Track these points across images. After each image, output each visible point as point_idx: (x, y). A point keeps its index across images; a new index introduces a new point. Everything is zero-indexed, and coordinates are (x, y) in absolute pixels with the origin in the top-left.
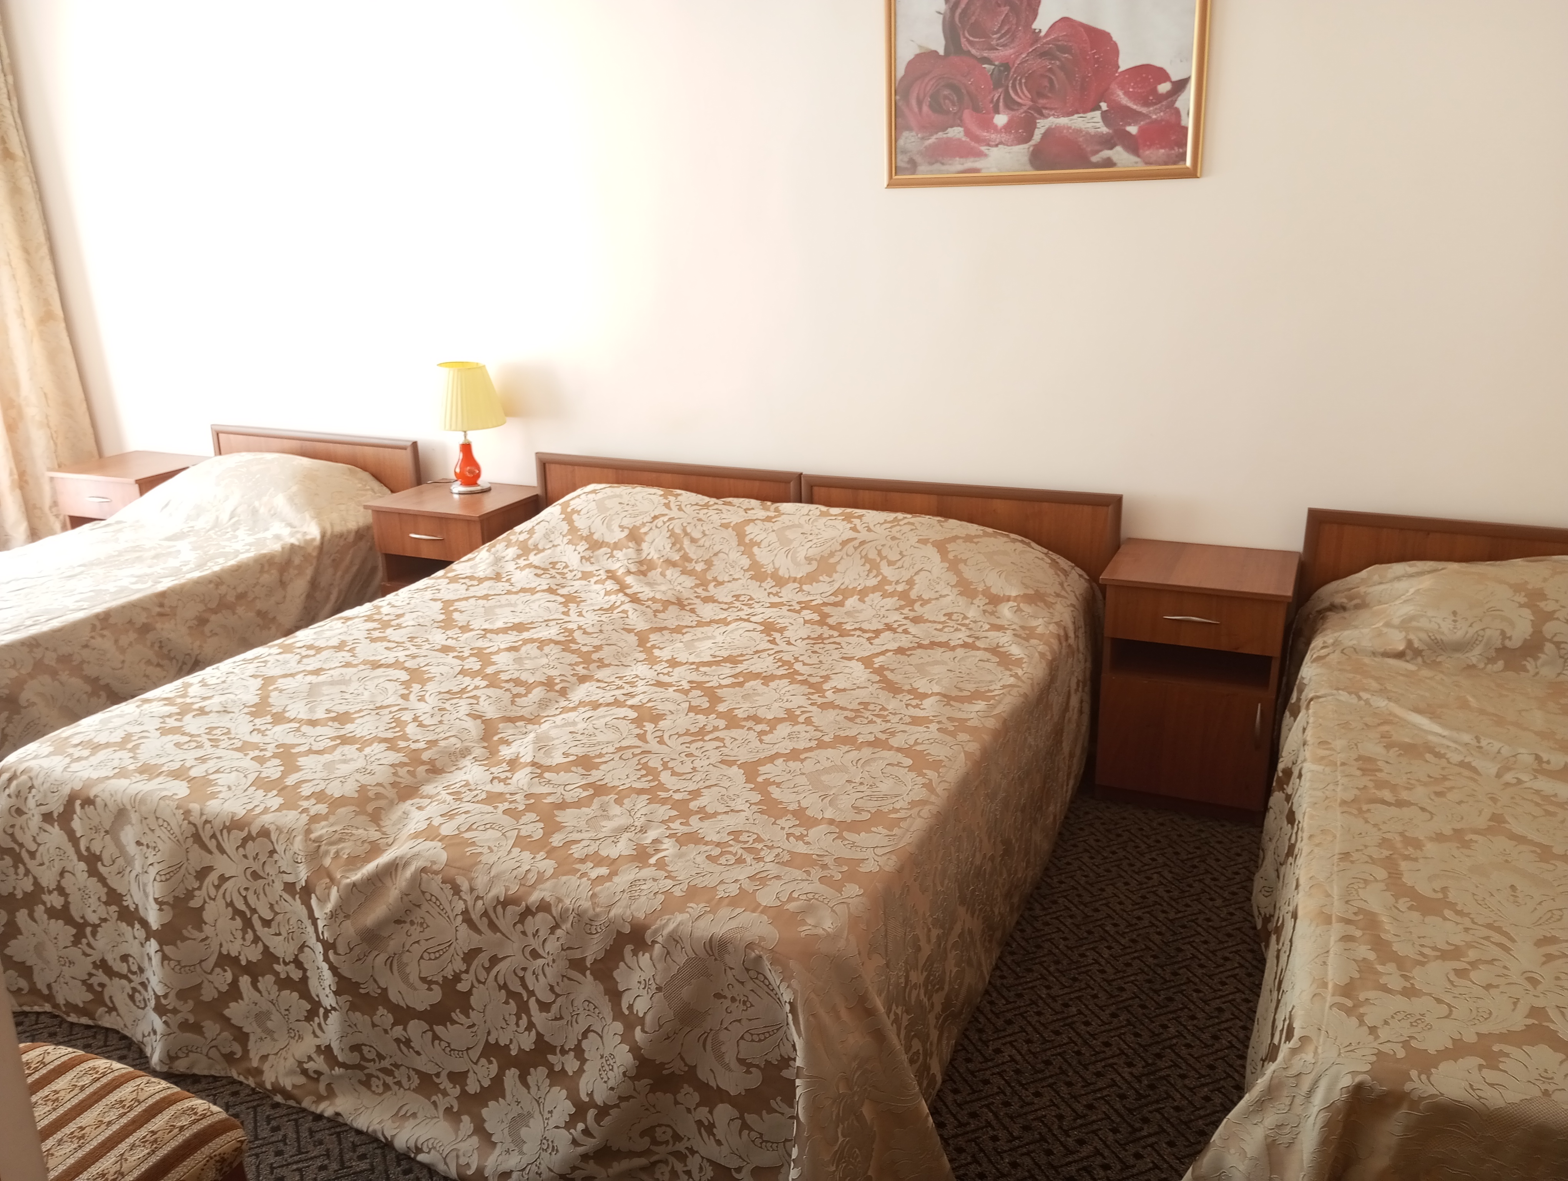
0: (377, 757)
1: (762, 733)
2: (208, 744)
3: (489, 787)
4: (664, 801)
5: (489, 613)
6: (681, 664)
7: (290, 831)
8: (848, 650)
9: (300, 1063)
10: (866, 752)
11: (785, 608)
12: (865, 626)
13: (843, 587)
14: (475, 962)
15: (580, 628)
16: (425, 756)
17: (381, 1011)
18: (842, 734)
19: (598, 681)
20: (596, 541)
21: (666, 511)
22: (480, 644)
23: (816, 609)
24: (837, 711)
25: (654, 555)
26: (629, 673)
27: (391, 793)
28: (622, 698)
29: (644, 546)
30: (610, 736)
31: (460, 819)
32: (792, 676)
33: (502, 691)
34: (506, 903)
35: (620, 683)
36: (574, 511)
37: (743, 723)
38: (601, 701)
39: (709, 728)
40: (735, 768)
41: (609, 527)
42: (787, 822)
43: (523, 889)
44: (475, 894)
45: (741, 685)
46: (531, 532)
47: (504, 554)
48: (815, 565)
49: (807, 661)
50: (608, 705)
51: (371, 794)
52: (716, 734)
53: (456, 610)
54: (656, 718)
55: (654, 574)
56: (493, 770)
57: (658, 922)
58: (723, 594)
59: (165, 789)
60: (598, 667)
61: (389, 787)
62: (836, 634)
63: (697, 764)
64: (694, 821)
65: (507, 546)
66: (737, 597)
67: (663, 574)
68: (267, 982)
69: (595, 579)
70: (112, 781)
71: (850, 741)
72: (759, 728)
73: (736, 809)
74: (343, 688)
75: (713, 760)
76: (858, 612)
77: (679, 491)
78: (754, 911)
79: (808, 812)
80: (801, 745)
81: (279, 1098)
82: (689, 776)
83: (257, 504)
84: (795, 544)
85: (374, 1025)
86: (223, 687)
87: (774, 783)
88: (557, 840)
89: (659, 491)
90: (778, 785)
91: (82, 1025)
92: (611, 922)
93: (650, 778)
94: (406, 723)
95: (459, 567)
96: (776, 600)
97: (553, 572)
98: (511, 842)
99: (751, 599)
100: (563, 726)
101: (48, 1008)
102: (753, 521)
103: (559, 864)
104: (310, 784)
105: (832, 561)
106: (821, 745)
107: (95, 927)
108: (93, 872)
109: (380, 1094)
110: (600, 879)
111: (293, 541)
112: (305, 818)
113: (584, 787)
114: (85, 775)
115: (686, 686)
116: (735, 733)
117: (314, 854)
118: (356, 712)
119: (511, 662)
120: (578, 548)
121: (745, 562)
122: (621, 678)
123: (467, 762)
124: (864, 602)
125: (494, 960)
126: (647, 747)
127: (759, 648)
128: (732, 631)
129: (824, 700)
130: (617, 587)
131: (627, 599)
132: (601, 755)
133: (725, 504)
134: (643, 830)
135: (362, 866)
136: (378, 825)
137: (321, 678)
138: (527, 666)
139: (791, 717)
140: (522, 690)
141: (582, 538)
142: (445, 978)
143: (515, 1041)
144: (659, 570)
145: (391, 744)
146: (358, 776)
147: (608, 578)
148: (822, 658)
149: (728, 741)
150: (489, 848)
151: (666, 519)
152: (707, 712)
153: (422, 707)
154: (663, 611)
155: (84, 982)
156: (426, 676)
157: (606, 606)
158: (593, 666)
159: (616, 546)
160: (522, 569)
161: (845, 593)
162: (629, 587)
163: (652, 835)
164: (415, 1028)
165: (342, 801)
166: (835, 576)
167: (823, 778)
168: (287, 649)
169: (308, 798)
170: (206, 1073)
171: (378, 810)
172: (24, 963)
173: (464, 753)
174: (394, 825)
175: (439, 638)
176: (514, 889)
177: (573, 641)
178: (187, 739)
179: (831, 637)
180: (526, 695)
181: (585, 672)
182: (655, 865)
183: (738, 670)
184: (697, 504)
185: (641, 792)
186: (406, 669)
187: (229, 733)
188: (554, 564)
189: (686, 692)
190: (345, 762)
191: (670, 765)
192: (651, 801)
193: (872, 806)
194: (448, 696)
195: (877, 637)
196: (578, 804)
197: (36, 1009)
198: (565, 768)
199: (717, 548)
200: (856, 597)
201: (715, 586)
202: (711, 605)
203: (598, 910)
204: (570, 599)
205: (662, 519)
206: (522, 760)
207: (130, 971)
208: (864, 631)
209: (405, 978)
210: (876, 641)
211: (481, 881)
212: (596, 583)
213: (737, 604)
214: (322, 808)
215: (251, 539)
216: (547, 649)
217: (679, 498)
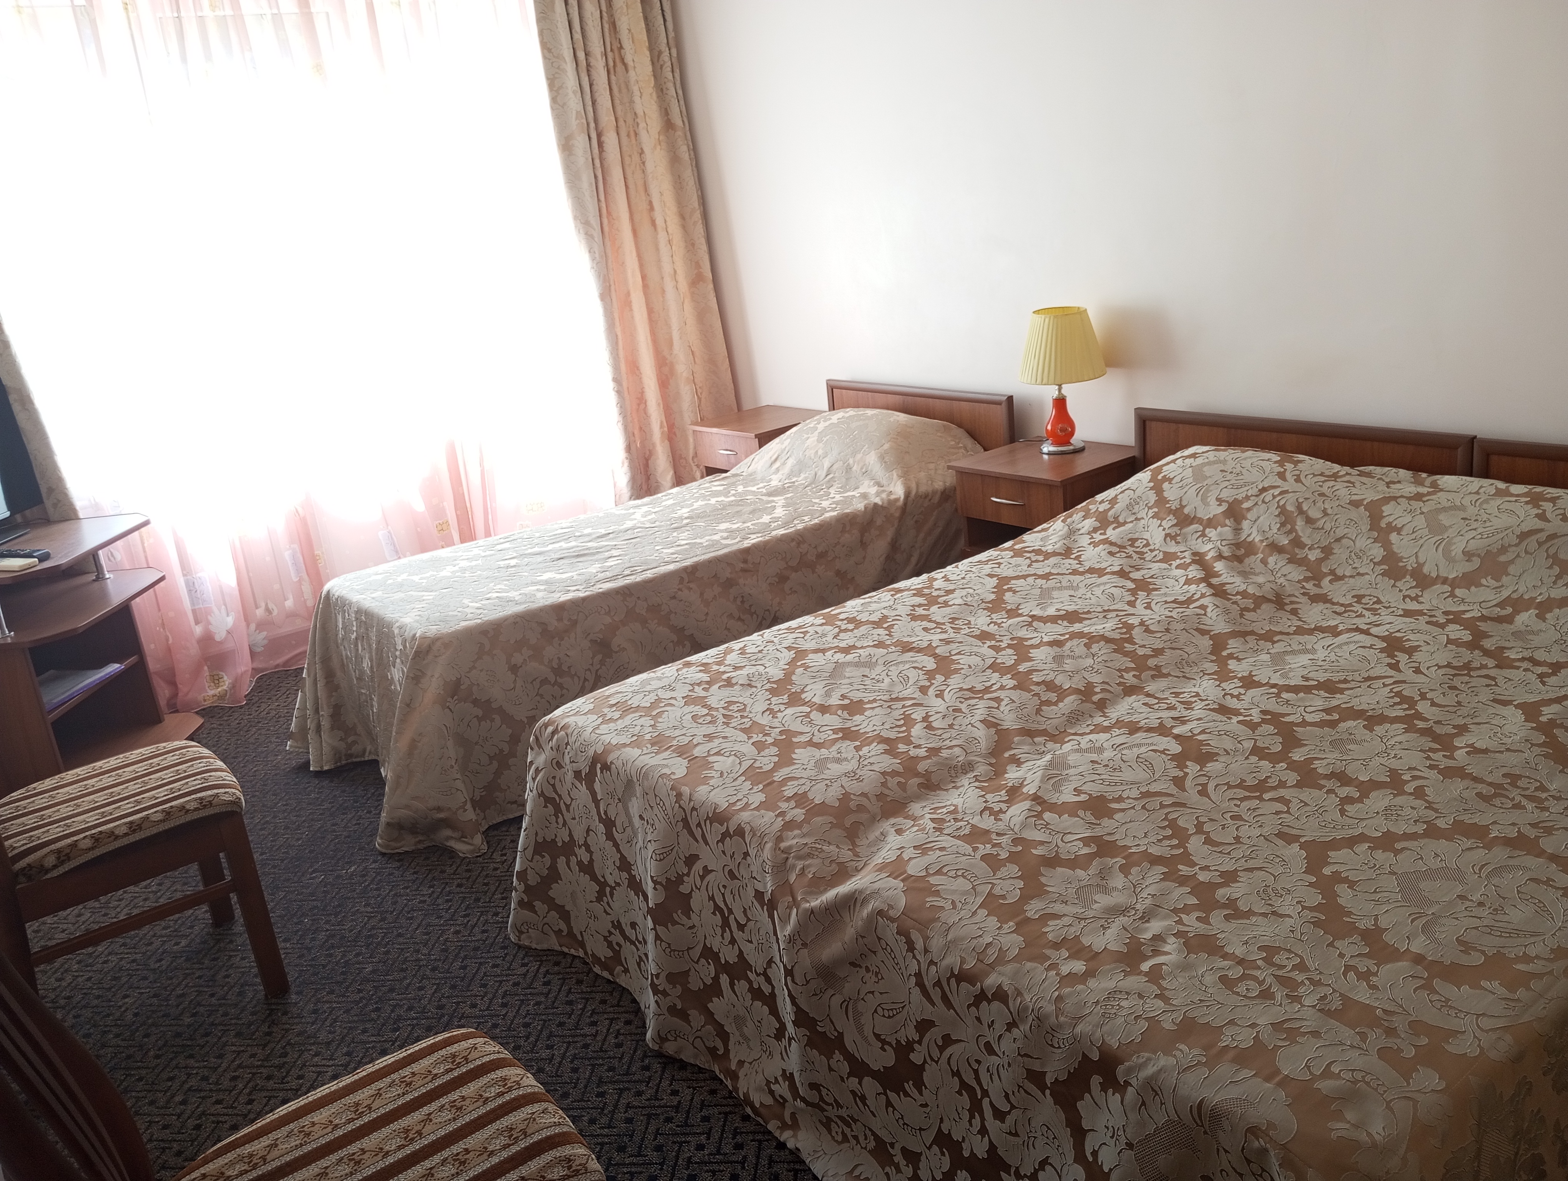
0: (871, 760)
1: (1347, 800)
2: (721, 719)
3: (977, 820)
4: (1183, 881)
5: (1045, 596)
6: (1259, 685)
7: (763, 836)
8: (1505, 690)
9: (768, 1083)
10: (1500, 854)
11: (1423, 619)
12: (1540, 656)
13: (1515, 596)
14: (928, 1035)
15: (1142, 623)
16: (922, 767)
17: (837, 1056)
18: (1467, 819)
19: (1148, 695)
20: (1187, 516)
21: (1279, 482)
22: (1023, 633)
23: (1469, 625)
24: (1467, 782)
25: (1256, 537)
26: (1189, 689)
27: (874, 807)
28: (1169, 723)
29: (1245, 524)
30: (1141, 775)
31: (932, 856)
32: (1409, 721)
33: (1028, 695)
34: (962, 977)
35: (1173, 701)
36: (1166, 479)
37: (1322, 782)
38: (1142, 723)
39: (1273, 782)
40: (1296, 847)
41: (1204, 500)
42: (1350, 947)
43: (980, 965)
44: (929, 957)
45: (1333, 724)
46: (1113, 501)
47: (1080, 526)
48: (1476, 562)
49: (1439, 700)
50: (1150, 730)
51: (852, 805)
52: (1282, 792)
53: (1009, 590)
54: (1205, 758)
55: (1254, 561)
56: (989, 797)
57: (1134, 1058)
58: (1339, 593)
59: (666, 766)
60: (1153, 677)
61: (873, 799)
62: (1491, 663)
63: (1245, 831)
64: (1217, 917)
65: (1085, 517)
66: (1359, 598)
67: (1264, 562)
68: (742, 986)
69: (1178, 562)
70: (628, 749)
71: (1478, 832)
72: (1344, 791)
73: (1281, 911)
74: (866, 671)
75: (1266, 831)
76: (1533, 633)
77: (1301, 457)
78: (1267, 1079)
79: (1387, 938)
80: (1401, 828)
81: (749, 1110)
82: (1228, 849)
83: (851, 461)
84: (1451, 533)
85: (831, 1069)
86: (757, 659)
87: (1346, 880)
88: (1034, 909)
89: (1274, 457)
90: (1352, 884)
91: (604, 978)
92: (1076, 1040)
93: (1175, 842)
94: (914, 722)
95: (1030, 539)
96: (1413, 606)
97: (1130, 550)
98: (980, 900)
99: (1379, 602)
100: (1086, 751)
101: (581, 953)
102: (1395, 498)
103: (1028, 944)
104: (796, 783)
105: (1503, 558)
106: (1432, 832)
107: (613, 889)
108: (610, 836)
109: (839, 1143)
110: (1072, 978)
111: (878, 500)
112: (780, 822)
113: (1086, 841)
114: (607, 739)
115: (1256, 717)
116: (1307, 794)
117: (781, 867)
118: (870, 702)
119: (1050, 659)
120: (1164, 523)
121: (1378, 552)
122: (1177, 694)
123: (965, 781)
124: (1544, 620)
125: (948, 1041)
126: (1182, 797)
127: (1372, 673)
128: (1340, 646)
129: (1451, 763)
130: (1200, 575)
131: (1209, 591)
132: (1120, 799)
133: (1362, 474)
134: (1146, 917)
135: (825, 891)
136: (854, 844)
137: (849, 658)
138: (1067, 667)
139: (1395, 782)
140: (1053, 697)
141: (1170, 511)
142: (898, 1042)
143: (967, 1140)
144: (1260, 556)
145: (890, 745)
146: (845, 781)
147: (1194, 562)
148: (1462, 697)
149: (1294, 806)
150: (953, 902)
151: (1277, 492)
152: (1274, 758)
153: (939, 705)
154: (1254, 610)
155: (605, 938)
156: (953, 667)
157: (1182, 598)
158: (1146, 675)
159: (1211, 523)
160: (1095, 544)
161: (1518, 604)
162: (1217, 575)
163: (1155, 927)
164: (870, 1086)
165: (822, 809)
166: (1505, 579)
167: (1422, 885)
168: (830, 621)
169: (788, 799)
170: (692, 1061)
171: (857, 824)
172: (564, 906)
173: (967, 767)
174: (869, 846)
175: (982, 621)
176: (970, 964)
177: (1131, 640)
178: (706, 711)
179: (1483, 667)
180: (1055, 704)
181: (1134, 681)
182: (1146, 974)
183: (1335, 703)
184: (1322, 474)
185: (1156, 860)
186: (935, 656)
187: (744, 710)
188: (1133, 541)
189: (1252, 726)
190: (838, 761)
191: (1206, 828)
192: (1166, 877)
193: (1490, 944)
194: (969, 694)
195: (1554, 673)
196: (1074, 863)
197: (573, 951)
198: (1071, 809)
199: (1340, 533)
200: (1533, 612)
201: (1331, 582)
202: (1321, 606)
203: (1062, 1019)
204: (1143, 585)
205: (1271, 491)
206: (1025, 790)
207: (637, 939)
208: (1536, 663)
209: (860, 1029)
210: (1552, 680)
211: (936, 943)
212: (1177, 567)
213: (1358, 607)
214: (798, 814)
215: (838, 497)
216: (1095, 648)
217: (1300, 466)
